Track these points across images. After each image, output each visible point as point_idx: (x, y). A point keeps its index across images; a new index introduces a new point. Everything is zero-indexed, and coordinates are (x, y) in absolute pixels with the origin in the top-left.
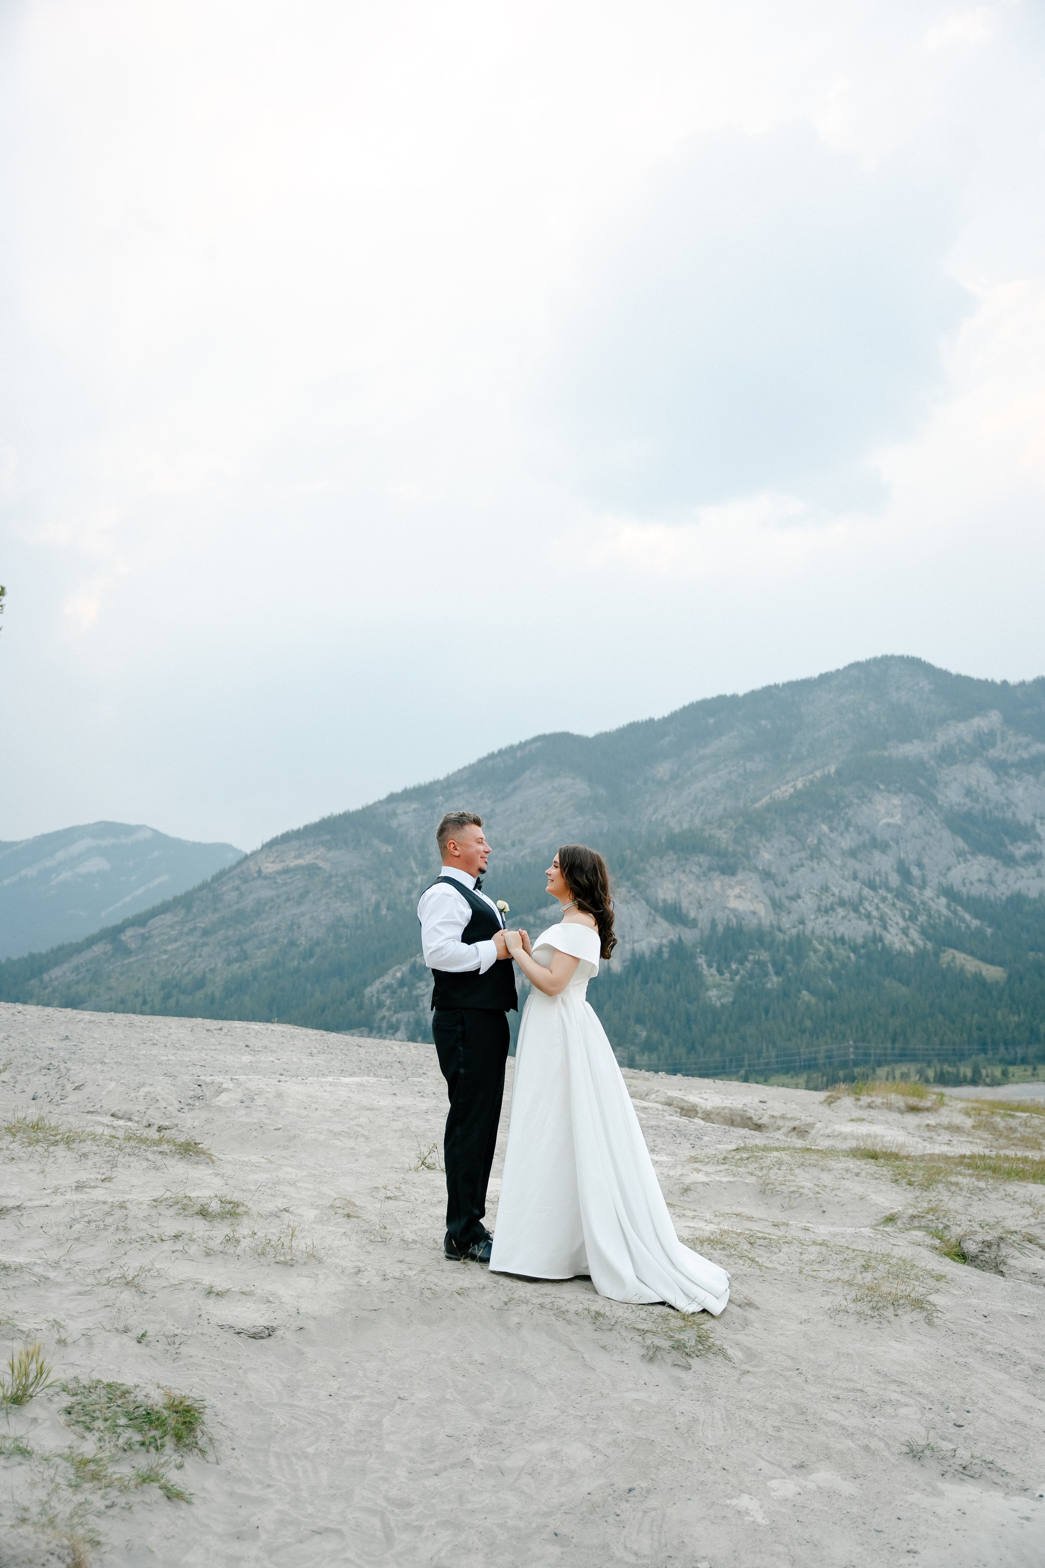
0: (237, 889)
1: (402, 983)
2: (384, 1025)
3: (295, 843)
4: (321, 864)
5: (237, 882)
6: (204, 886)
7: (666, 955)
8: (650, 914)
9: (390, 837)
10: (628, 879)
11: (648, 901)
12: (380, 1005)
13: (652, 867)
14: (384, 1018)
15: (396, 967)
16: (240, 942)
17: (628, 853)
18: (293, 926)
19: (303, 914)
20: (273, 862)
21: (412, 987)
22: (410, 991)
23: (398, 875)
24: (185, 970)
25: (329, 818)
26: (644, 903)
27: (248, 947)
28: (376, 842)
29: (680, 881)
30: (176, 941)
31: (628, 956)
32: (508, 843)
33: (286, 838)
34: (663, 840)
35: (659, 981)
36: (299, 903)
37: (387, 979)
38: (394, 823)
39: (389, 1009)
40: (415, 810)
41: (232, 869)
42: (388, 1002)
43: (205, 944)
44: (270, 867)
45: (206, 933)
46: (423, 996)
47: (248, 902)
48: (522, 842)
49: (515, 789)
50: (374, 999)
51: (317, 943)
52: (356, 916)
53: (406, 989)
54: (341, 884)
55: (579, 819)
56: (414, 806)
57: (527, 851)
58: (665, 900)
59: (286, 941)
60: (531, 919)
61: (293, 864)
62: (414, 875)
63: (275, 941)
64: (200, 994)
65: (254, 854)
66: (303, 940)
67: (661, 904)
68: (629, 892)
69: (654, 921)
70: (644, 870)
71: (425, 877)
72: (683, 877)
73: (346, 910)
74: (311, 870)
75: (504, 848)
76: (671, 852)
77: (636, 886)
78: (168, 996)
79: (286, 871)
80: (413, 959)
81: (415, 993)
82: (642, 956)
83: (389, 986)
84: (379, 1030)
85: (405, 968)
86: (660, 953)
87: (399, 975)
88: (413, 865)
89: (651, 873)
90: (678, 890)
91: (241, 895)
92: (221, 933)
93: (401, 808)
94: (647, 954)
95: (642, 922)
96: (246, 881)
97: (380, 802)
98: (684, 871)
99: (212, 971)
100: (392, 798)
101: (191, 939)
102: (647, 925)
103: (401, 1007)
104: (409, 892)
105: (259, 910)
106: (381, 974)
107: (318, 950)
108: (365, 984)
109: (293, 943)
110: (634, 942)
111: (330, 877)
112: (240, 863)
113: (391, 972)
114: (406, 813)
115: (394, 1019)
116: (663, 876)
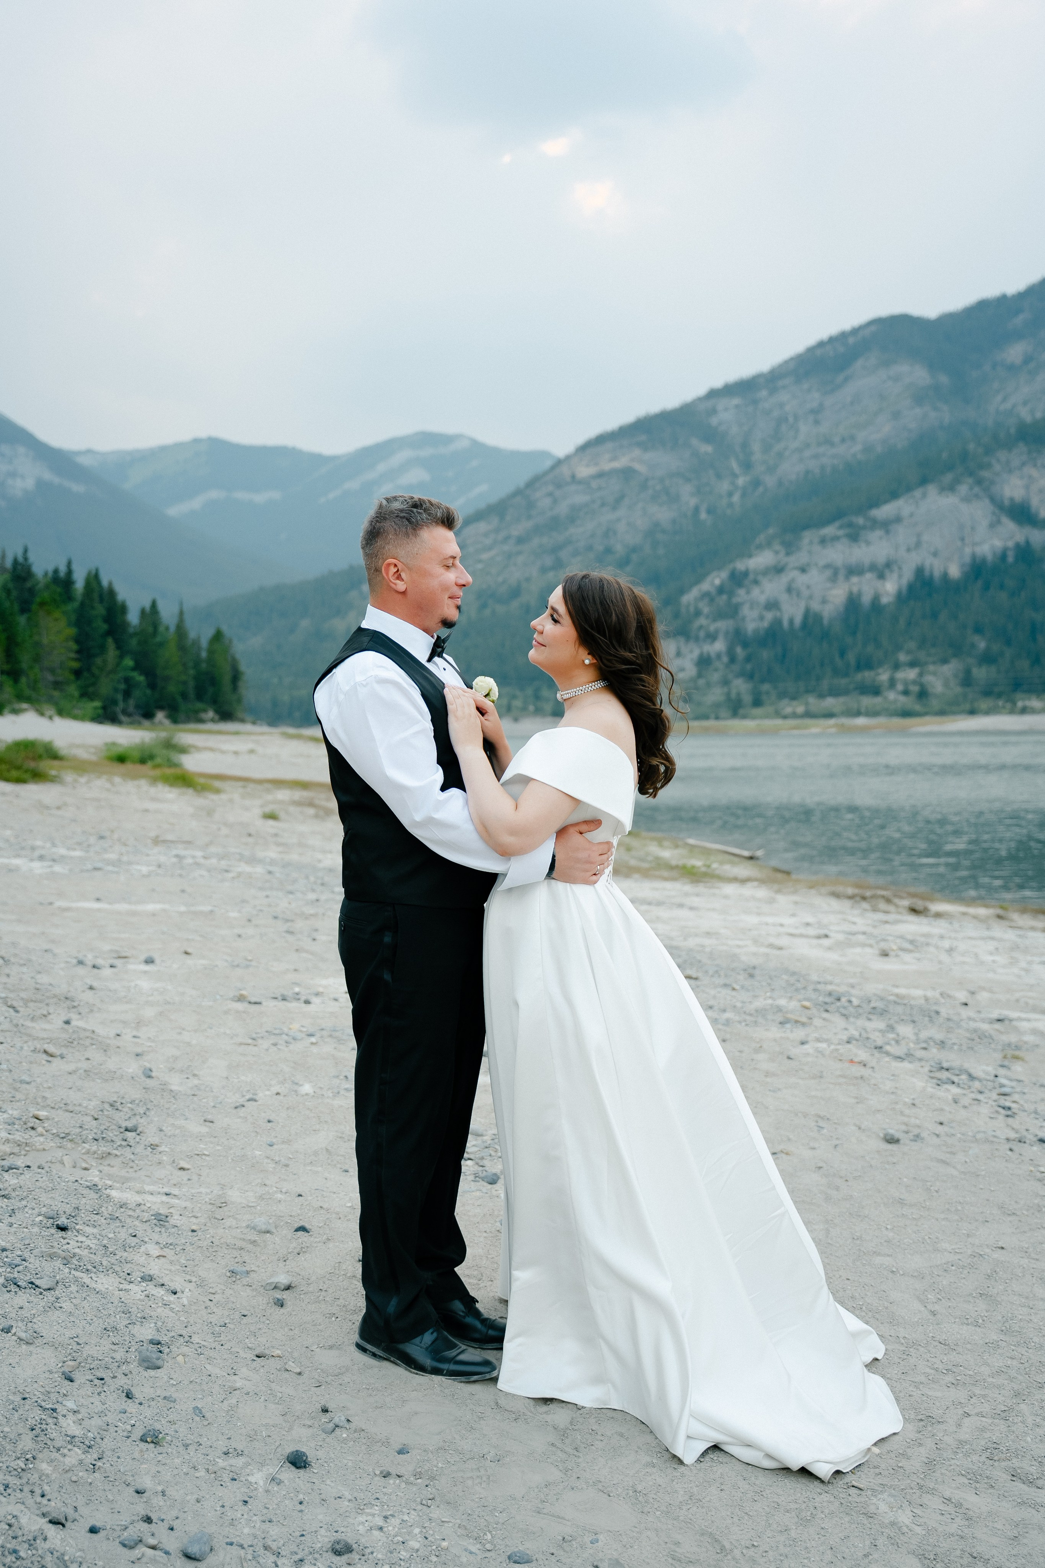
0: (550, 494)
1: (721, 590)
2: (702, 634)
3: (609, 445)
4: (637, 466)
5: (550, 488)
6: (518, 492)
7: (1010, 559)
8: (994, 513)
9: (710, 435)
10: (971, 474)
11: (993, 500)
12: (698, 613)
13: (998, 461)
14: (701, 627)
15: (715, 574)
16: (556, 549)
17: (971, 446)
18: (609, 532)
19: (619, 520)
20: (587, 466)
21: (731, 594)
22: (730, 598)
23: (719, 476)
24: (500, 579)
25: (645, 418)
26: (987, 501)
27: (564, 554)
28: (695, 442)
29: (1030, 477)
30: (490, 548)
31: (967, 559)
32: (837, 439)
33: (601, 440)
34: (1013, 431)
35: (1002, 587)
36: (614, 508)
37: (706, 586)
38: (714, 421)
39: (707, 617)
40: (737, 406)
41: (546, 473)
42: (706, 610)
43: (519, 553)
44: (584, 471)
45: (520, 540)
46: (742, 604)
47: (563, 509)
48: (853, 438)
49: (846, 379)
50: (692, 609)
51: (634, 549)
52: (674, 521)
53: (724, 597)
54: (658, 487)
55: (918, 411)
56: (736, 401)
57: (858, 448)
58: (1012, 499)
59: (601, 548)
60: (860, 521)
61: (607, 466)
62: (735, 476)
63: (590, 548)
64: (515, 604)
65: (568, 458)
66: (619, 548)
67: (1007, 503)
68: (971, 489)
69: (999, 522)
70: (989, 466)
71: (748, 478)
72: (1034, 473)
73: (663, 514)
74: (627, 473)
75: (832, 444)
76: (1021, 445)
77: (979, 482)
78: (484, 606)
79: (601, 475)
80: (731, 566)
81: (735, 600)
82: (984, 561)
83: (706, 595)
84: (697, 639)
85: (724, 574)
86: (1003, 556)
87: (717, 582)
88: (734, 465)
89: (997, 467)
90: (1027, 487)
91: (555, 501)
92: (536, 542)
93: (722, 404)
94: (990, 558)
95: (985, 523)
96: (559, 485)
97: (700, 399)
98: (1035, 466)
99: (528, 580)
100: (713, 394)
101: (506, 548)
102: (992, 526)
103: (720, 615)
104: (730, 494)
105: (573, 517)
106: (698, 581)
107: (634, 557)
108: (682, 591)
109: (608, 551)
110: (975, 544)
111: (647, 480)
112: (553, 468)
113: (709, 579)
114: (726, 409)
115: (712, 628)
116: (1010, 471)
